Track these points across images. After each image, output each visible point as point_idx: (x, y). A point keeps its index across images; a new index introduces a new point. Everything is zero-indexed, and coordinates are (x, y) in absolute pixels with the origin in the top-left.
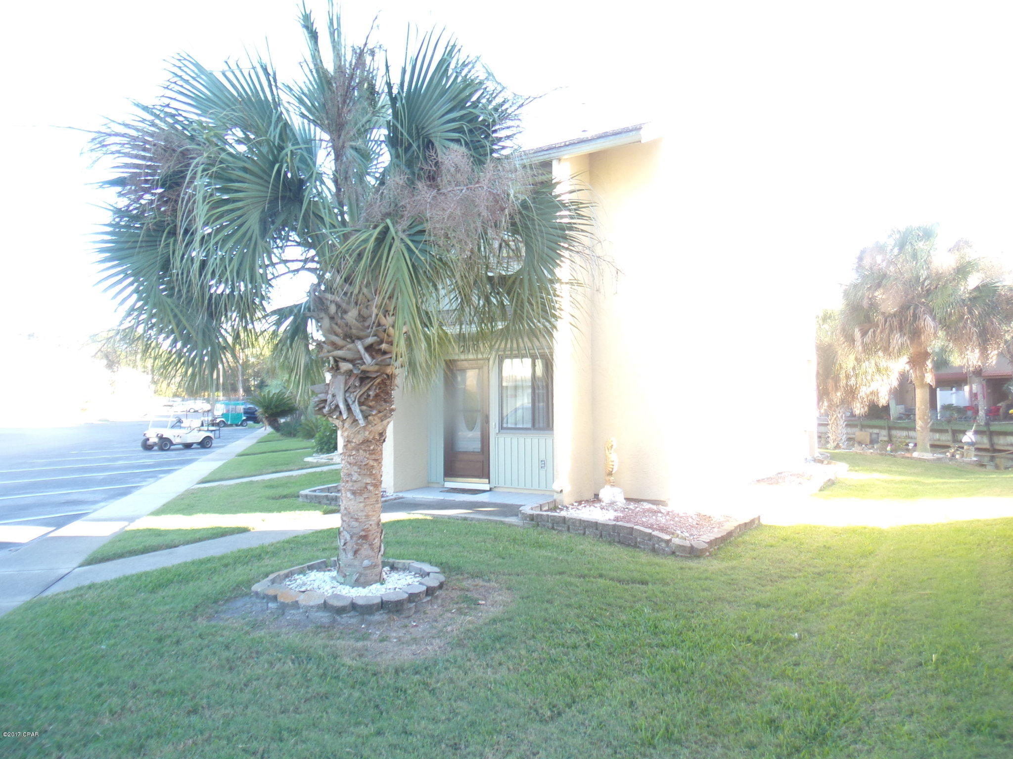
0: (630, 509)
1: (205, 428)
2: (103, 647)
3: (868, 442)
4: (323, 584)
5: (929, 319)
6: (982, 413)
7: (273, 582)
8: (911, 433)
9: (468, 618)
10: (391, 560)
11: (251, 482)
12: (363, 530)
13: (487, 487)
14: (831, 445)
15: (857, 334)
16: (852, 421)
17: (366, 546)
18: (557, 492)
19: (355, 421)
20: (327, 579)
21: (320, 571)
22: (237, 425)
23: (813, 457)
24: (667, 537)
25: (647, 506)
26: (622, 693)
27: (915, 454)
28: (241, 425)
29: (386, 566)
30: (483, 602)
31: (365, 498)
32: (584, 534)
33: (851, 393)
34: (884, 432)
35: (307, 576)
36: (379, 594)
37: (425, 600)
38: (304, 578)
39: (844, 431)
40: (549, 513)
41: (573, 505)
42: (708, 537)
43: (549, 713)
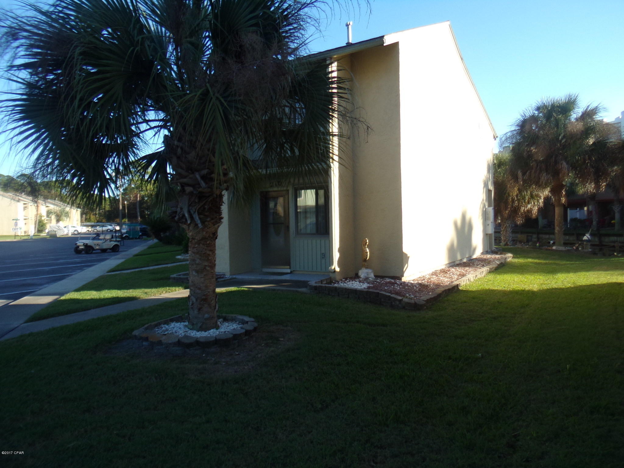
0: (378, 282)
1: (114, 239)
2: (33, 371)
3: (525, 242)
4: (179, 330)
5: (564, 164)
6: (594, 223)
7: (147, 329)
8: (552, 236)
9: (272, 349)
10: (224, 315)
11: (141, 271)
12: (204, 295)
13: (289, 271)
14: (503, 243)
15: (520, 174)
16: (516, 229)
17: (206, 306)
18: (332, 272)
19: (196, 225)
20: (181, 326)
21: (178, 322)
22: (136, 238)
23: (491, 250)
24: (400, 298)
25: (388, 280)
26: (368, 393)
27: (554, 248)
28: (139, 238)
29: (221, 318)
30: (282, 339)
31: (205, 275)
32: (348, 297)
33: (515, 211)
34: (535, 236)
35: (169, 325)
36: (214, 335)
37: (244, 339)
38: (167, 326)
39: (511, 235)
40: (327, 285)
41: (342, 280)
42: (425, 297)
43: (320, 406)
